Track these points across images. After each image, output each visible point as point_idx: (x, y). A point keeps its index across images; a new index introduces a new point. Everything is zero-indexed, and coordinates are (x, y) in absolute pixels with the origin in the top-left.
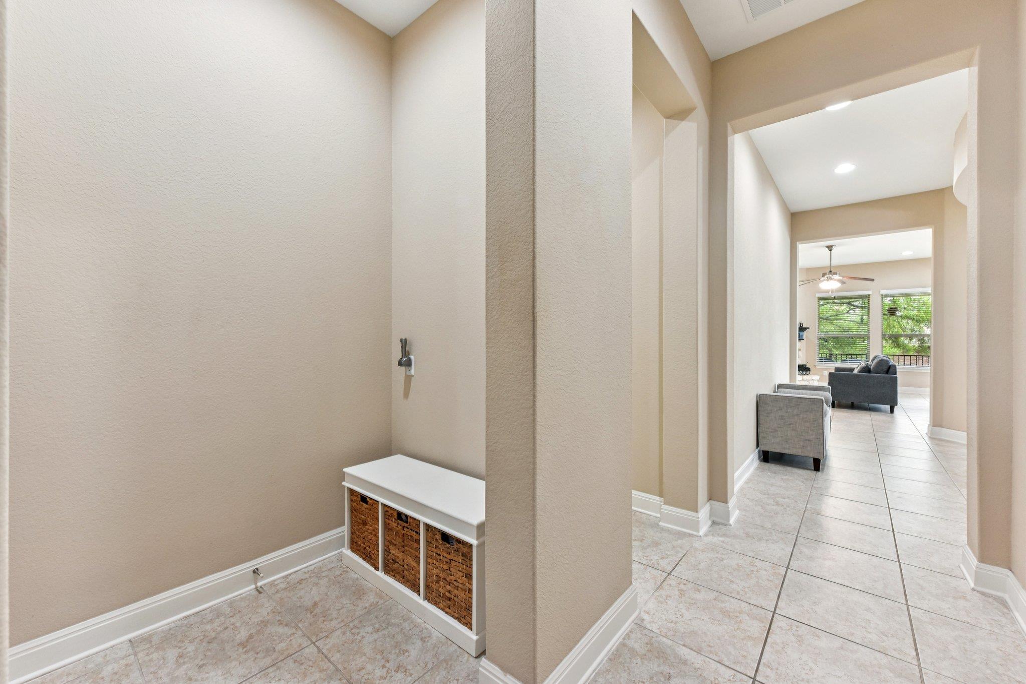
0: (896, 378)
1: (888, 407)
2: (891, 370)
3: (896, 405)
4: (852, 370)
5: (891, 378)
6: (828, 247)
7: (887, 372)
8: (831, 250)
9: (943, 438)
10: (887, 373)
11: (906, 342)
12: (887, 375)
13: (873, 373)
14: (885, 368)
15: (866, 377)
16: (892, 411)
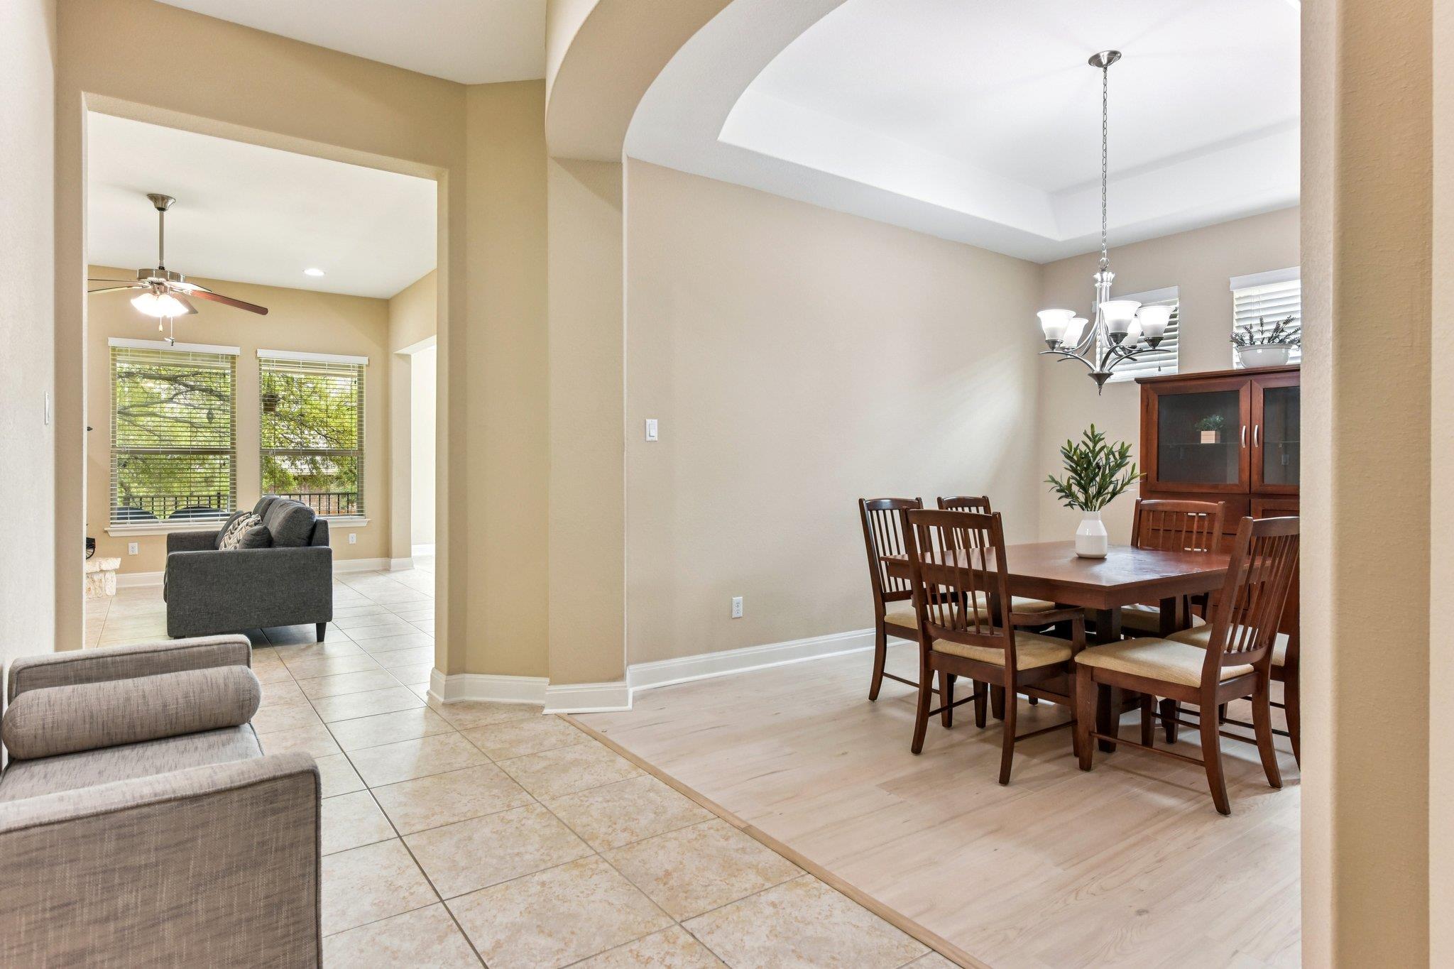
0: (330, 552)
1: (311, 628)
2: (318, 534)
3: (330, 620)
4: (211, 540)
5: (320, 553)
6: (154, 197)
7: (309, 541)
8: (162, 209)
9: (467, 698)
10: (309, 544)
11: (286, 465)
12: (310, 547)
13: (280, 545)
14: (305, 531)
15: (265, 556)
16: (321, 637)
